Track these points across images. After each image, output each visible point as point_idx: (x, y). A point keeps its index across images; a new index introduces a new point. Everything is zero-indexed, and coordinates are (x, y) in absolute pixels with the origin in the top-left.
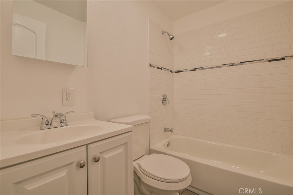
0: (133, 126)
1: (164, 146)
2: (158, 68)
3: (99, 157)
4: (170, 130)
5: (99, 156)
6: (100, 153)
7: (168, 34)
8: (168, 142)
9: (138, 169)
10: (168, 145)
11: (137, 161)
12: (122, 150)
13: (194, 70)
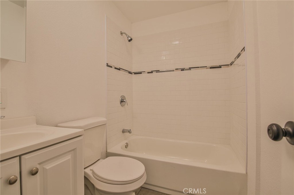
0: (83, 130)
1: (122, 148)
2: (115, 68)
3: (37, 169)
4: (129, 131)
5: (38, 167)
6: (39, 164)
7: (126, 35)
8: (126, 143)
9: (91, 175)
10: (126, 146)
11: (91, 168)
12: (70, 157)
13: (152, 72)
